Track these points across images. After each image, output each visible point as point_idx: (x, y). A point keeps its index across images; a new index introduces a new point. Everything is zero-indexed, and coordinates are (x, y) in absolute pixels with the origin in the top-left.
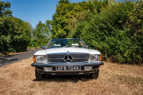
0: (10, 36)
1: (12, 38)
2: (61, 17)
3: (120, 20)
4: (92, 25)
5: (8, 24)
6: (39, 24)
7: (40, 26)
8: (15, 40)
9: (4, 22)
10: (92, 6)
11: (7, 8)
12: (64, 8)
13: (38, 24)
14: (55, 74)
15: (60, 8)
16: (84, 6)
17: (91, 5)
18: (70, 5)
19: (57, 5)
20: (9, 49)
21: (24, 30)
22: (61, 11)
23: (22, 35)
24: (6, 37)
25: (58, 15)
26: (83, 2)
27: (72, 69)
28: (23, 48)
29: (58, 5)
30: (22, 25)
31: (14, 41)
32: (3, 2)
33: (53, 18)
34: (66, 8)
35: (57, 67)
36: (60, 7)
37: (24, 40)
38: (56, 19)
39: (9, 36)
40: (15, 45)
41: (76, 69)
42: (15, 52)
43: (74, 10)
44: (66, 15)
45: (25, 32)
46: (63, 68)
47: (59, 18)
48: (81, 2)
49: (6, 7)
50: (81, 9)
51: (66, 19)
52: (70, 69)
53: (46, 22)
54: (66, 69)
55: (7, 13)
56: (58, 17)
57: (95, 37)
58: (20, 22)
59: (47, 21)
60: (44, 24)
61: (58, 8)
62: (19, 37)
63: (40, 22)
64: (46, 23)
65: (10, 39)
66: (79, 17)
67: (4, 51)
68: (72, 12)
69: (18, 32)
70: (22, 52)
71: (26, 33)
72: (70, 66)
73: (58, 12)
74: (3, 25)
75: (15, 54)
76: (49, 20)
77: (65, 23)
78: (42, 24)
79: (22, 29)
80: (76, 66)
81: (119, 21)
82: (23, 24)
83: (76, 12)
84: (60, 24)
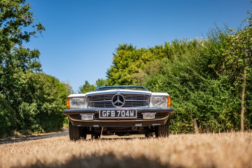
0: (36, 104)
1: (39, 107)
2: (120, 72)
3: (212, 64)
4: (170, 77)
5: (34, 84)
6: (84, 87)
7: (86, 89)
8: (43, 110)
9: (28, 81)
10: (171, 50)
11: (34, 59)
12: (126, 57)
13: (82, 87)
14: (98, 126)
15: (120, 58)
16: (158, 53)
17: (168, 50)
18: (136, 52)
19: (114, 54)
20: (33, 126)
21: (60, 95)
22: (121, 62)
23: (55, 102)
24: (30, 105)
25: (116, 70)
26: (157, 48)
27: (123, 115)
28: (57, 125)
29: (116, 54)
30: (57, 87)
31: (42, 112)
32: (28, 49)
33: (108, 74)
34: (129, 57)
35: (102, 111)
36: (120, 56)
37: (59, 112)
38: (112, 76)
39: (34, 104)
40: (43, 120)
41: (130, 116)
42: (43, 130)
43: (142, 60)
44: (129, 68)
45: (61, 98)
46: (110, 113)
47: (117, 75)
48: (154, 48)
49: (33, 57)
50: (154, 58)
51: (129, 74)
52: (120, 116)
53: (97, 82)
54: (114, 116)
55: (33, 66)
56: (116, 72)
57: (174, 96)
58: (53, 82)
59: (99, 80)
60: (92, 86)
61: (116, 58)
62: (50, 106)
63: (87, 83)
64: (97, 84)
65: (36, 109)
66: (149, 69)
67: (24, 129)
68: (138, 63)
69: (49, 98)
70: (53, 131)
71: (63, 100)
72: (121, 111)
73: (116, 64)
74: (25, 84)
75: (42, 134)
76: (102, 79)
77: (128, 81)
78: (90, 86)
79: (56, 93)
80: (129, 111)
81: (209, 66)
82: (58, 85)
83: (145, 63)
84: (119, 83)
